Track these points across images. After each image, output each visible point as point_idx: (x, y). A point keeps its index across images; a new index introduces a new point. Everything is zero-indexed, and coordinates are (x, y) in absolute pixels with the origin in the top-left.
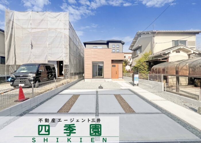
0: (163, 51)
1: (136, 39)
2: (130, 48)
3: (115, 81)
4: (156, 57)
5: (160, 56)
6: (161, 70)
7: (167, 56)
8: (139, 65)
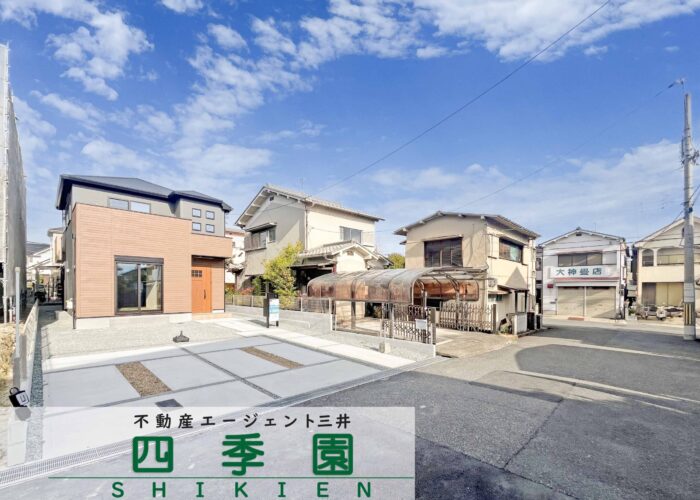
0: (325, 246)
2: (240, 223)
3: (204, 319)
4: (311, 259)
5: (321, 258)
6: (327, 289)
7: (334, 260)
8: (273, 274)
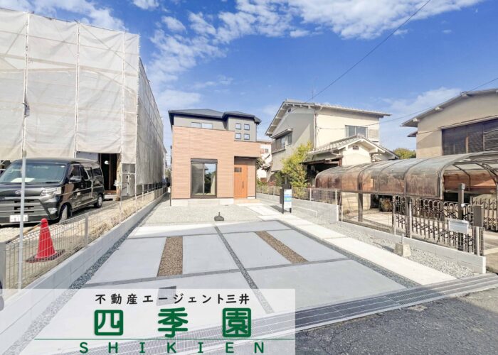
0: (332, 143)
1: (281, 114)
2: (268, 133)
3: (241, 203)
4: (319, 155)
5: (328, 154)
6: (333, 181)
7: (340, 154)
8: (289, 169)
